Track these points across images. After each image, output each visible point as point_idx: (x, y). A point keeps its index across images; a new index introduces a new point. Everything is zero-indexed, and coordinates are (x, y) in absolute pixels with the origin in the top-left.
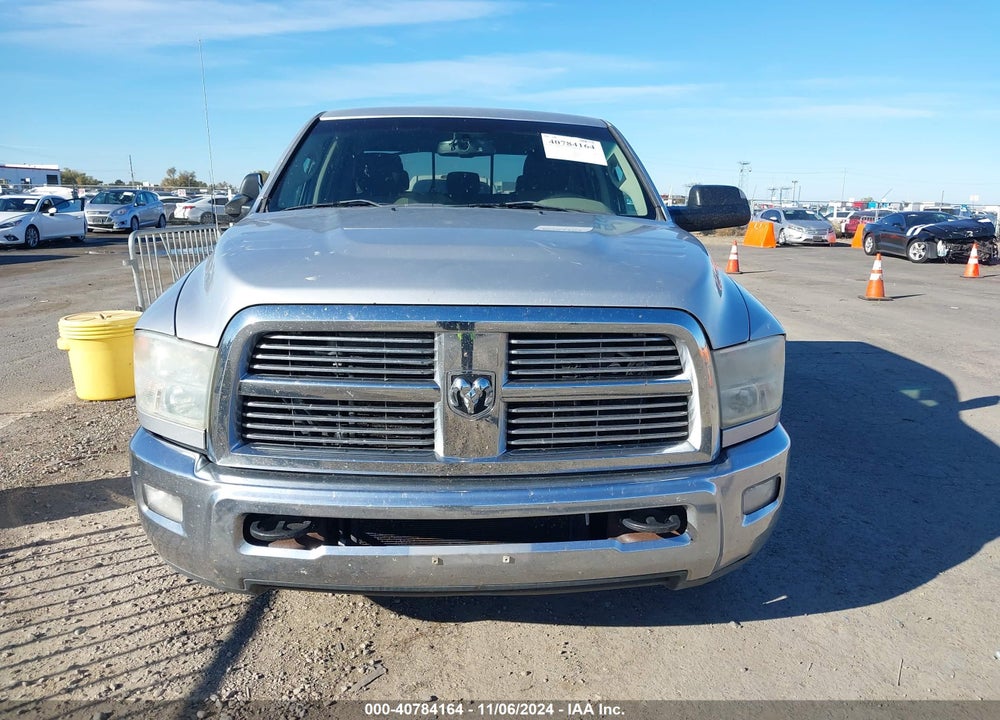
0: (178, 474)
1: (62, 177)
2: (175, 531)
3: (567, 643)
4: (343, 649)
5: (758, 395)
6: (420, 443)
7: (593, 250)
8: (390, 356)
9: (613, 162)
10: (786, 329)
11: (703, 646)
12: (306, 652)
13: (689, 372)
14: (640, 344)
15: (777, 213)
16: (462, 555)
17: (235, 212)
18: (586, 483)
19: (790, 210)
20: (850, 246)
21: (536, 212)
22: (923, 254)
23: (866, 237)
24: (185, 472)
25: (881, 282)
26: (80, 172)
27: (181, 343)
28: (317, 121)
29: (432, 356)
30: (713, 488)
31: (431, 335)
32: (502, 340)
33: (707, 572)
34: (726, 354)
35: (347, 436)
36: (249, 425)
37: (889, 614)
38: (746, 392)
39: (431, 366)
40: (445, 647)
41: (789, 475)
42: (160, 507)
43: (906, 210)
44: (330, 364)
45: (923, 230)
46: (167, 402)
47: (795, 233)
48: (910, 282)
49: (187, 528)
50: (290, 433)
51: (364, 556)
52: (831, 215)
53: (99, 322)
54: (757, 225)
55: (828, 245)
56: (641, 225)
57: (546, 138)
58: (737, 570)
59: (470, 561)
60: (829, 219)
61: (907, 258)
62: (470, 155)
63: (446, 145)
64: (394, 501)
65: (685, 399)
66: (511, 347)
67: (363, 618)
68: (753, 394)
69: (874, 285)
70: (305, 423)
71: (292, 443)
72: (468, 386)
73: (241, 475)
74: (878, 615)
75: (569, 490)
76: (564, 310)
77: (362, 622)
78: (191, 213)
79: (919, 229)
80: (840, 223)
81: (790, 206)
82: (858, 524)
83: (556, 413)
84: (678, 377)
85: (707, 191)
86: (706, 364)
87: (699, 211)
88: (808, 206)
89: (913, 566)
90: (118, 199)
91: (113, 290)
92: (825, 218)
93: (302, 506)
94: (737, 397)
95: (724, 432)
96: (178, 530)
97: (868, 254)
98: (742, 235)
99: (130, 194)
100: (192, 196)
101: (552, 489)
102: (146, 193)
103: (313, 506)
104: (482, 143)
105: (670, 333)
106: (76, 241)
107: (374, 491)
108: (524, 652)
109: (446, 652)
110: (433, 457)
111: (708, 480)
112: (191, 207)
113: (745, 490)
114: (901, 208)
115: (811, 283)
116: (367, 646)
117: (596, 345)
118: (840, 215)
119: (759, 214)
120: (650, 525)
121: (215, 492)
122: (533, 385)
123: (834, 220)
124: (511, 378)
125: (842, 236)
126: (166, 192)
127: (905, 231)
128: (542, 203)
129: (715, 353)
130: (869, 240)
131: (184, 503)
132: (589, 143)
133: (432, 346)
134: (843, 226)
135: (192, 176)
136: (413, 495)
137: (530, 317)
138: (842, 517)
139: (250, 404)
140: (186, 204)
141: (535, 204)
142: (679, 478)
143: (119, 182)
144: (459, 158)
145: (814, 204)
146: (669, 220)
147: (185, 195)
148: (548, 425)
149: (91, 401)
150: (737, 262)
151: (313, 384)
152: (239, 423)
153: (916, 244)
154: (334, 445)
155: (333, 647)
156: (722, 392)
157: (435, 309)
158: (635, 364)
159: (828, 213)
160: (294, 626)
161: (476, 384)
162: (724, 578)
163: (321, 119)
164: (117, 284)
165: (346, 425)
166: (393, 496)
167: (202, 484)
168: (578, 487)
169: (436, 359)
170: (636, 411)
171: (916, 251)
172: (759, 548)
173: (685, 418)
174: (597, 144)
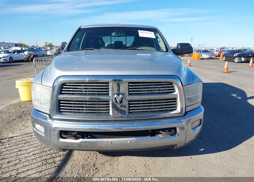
0: (43, 120)
1: (19, 45)
2: (42, 135)
3: (146, 163)
4: (87, 165)
5: (195, 98)
6: (106, 111)
7: (151, 60)
8: (97, 89)
9: (157, 37)
10: (202, 80)
11: (182, 164)
12: (78, 166)
13: (177, 92)
14: (164, 85)
15: (200, 51)
16: (117, 141)
17: (59, 52)
18: (150, 122)
19: (204, 50)
20: (219, 59)
21: (137, 51)
22: (238, 61)
23: (223, 57)
24: (45, 120)
25: (227, 68)
26: (23, 43)
27: (43, 86)
28: (80, 28)
29: (109, 89)
30: (184, 122)
31: (108, 83)
32: (127, 84)
33: (182, 144)
34: (187, 87)
35: (87, 110)
36: (61, 107)
37: (231, 155)
38: (192, 97)
39: (108, 91)
40: (114, 164)
41: (204, 118)
42: (39, 129)
43: (234, 49)
44: (82, 91)
45: (238, 54)
46: (40, 102)
47: (205, 56)
48: (235, 68)
49: (45, 135)
50: (72, 109)
51: (91, 141)
52: (214, 51)
53: (26, 81)
54: (195, 54)
55: (214, 59)
56: (165, 53)
57: (139, 31)
58: (190, 144)
59: (119, 143)
60: (214, 52)
61: (234, 62)
62: (120, 36)
63: (113, 34)
64: (99, 127)
65: (176, 99)
66: (129, 86)
67: (92, 157)
68: (194, 97)
69: (226, 69)
70: (76, 107)
71: (72, 112)
72: (118, 96)
73: (59, 121)
74: (228, 155)
75: (145, 123)
76: (143, 76)
77: (92, 158)
78: (51, 53)
79: (237, 54)
80: (217, 53)
81: (203, 49)
82: (222, 131)
83: (141, 103)
84: (174, 93)
85: (182, 45)
86: (181, 90)
87: (179, 50)
88: (208, 49)
89: (237, 142)
90: (33, 50)
91: (31, 73)
92: (213, 52)
93: (75, 128)
94: (190, 98)
95: (186, 108)
96: (43, 135)
97: (224, 61)
98: (191, 57)
99: (36, 49)
100: (51, 49)
101: (141, 123)
102: (40, 48)
103: (78, 129)
104: (123, 33)
105: (171, 82)
106: (22, 61)
107: (94, 124)
108: (134, 166)
109: (114, 166)
110: (109, 115)
111: (182, 120)
112: (51, 52)
113: (192, 123)
114: (232, 49)
115: (209, 69)
116: (94, 164)
117: (152, 85)
118: (216, 51)
119: (196, 51)
120: (167, 132)
121: (52, 125)
122: (135, 96)
123: (215, 52)
124: (130, 94)
125: (217, 56)
126: (45, 48)
127: (233, 55)
128: (139, 48)
129: (184, 87)
130: (224, 57)
131: (45, 128)
132: (151, 32)
133: (108, 86)
134: (217, 54)
135: (51, 44)
136: (104, 125)
137: (134, 78)
138: (218, 129)
139: (61, 102)
140: (50, 51)
141: (137, 49)
142: (174, 120)
143: (33, 46)
144: (117, 37)
145: (210, 48)
146: (172, 52)
147: (49, 49)
148: (139, 106)
149: (24, 101)
150: (190, 63)
151: (77, 96)
152: (59, 107)
153: (236, 58)
154: (83, 112)
155: (84, 165)
156: (186, 97)
157: (109, 76)
158: (163, 90)
159: (213, 51)
160: (74, 159)
161: (120, 96)
162: (187, 146)
163: (81, 28)
164: (32, 71)
165: (86, 107)
166: (99, 126)
167: (49, 123)
168: (148, 123)
169: (110, 89)
170: (163, 102)
171: (236, 60)
172: (196, 138)
173: (176, 104)
174: (153, 33)
